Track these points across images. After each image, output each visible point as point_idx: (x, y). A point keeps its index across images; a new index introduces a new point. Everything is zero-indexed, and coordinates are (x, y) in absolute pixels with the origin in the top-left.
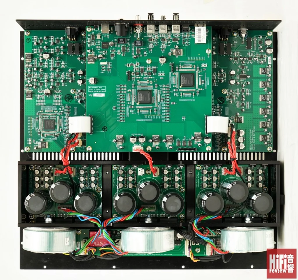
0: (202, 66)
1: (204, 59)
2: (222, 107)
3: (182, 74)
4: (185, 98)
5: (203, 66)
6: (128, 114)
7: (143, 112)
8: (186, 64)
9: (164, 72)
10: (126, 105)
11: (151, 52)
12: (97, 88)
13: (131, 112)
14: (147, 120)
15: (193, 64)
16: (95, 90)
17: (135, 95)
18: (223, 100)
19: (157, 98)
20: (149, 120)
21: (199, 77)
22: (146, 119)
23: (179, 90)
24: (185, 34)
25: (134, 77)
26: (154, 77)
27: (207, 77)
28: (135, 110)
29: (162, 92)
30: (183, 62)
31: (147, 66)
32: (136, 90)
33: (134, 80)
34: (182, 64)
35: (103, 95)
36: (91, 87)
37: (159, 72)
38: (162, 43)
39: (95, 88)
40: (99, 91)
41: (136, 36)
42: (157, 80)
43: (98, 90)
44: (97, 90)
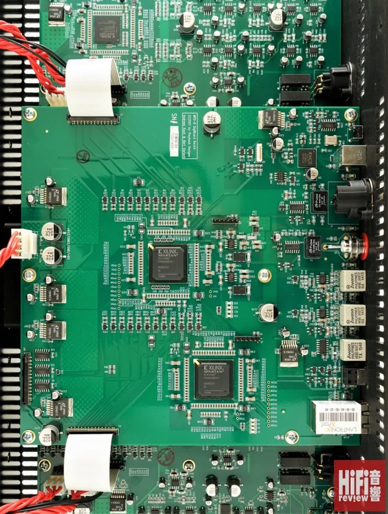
0: (252, 420)
1: (272, 425)
2: (150, 460)
3: (231, 364)
4: (165, 373)
5: (253, 422)
6: (122, 218)
7: (128, 261)
8: (256, 375)
9: (235, 316)
10: (147, 214)
11: (289, 283)
12: (192, 136)
13: (129, 227)
14: (108, 270)
15: (257, 395)
16: (187, 132)
17: (174, 239)
18: (167, 463)
19: (165, 297)
20: (106, 276)
21: (222, 411)
22: (110, 268)
23: (187, 356)
24: (339, 375)
25: (222, 236)
26: (221, 289)
27: (222, 432)
28: (134, 238)
29: (182, 311)
30: (264, 367)
31: (252, 271)
32: (188, 242)
33: (215, 235)
34: (257, 366)
35: (174, 153)
36: (194, 119)
37: (237, 303)
38: (315, 310)
39: (192, 131)
40: (184, 142)
41: (333, 241)
42: (215, 296)
43: (186, 139)
44: (186, 135)
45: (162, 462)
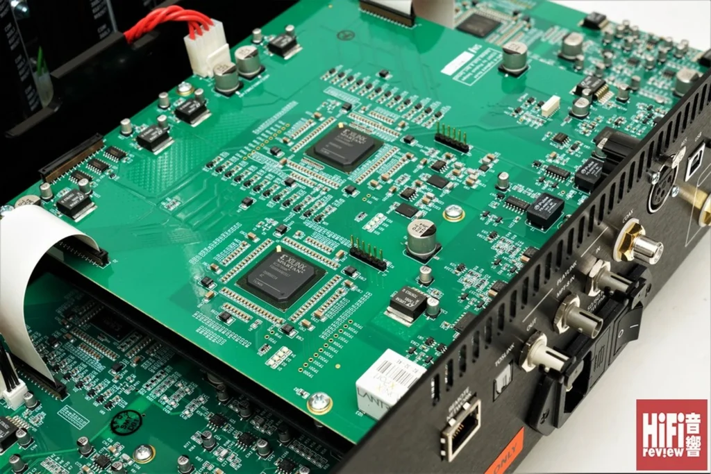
0: (285, 349)
1: (306, 372)
2: (102, 412)
3: (316, 274)
4: (229, 240)
5: (284, 353)
6: (333, 92)
7: (301, 126)
8: (342, 305)
9: (376, 232)
10: (365, 101)
11: (480, 236)
12: (482, 68)
13: (333, 102)
14: (268, 125)
15: (321, 327)
16: (479, 63)
17: (374, 133)
19: (310, 174)
20: (262, 127)
21: (256, 317)
22: (276, 122)
23: (275, 239)
25: (434, 154)
26: (384, 199)
27: (231, 340)
29: (315, 195)
30: (360, 302)
31: (442, 203)
32: (388, 143)
33: (427, 150)
34: (352, 297)
35: (449, 70)
36: (497, 57)
37: (391, 222)
38: (490, 281)
39: (485, 64)
40: (468, 68)
42: (370, 202)
43: (473, 68)
44: (476, 65)
45: (115, 425)
